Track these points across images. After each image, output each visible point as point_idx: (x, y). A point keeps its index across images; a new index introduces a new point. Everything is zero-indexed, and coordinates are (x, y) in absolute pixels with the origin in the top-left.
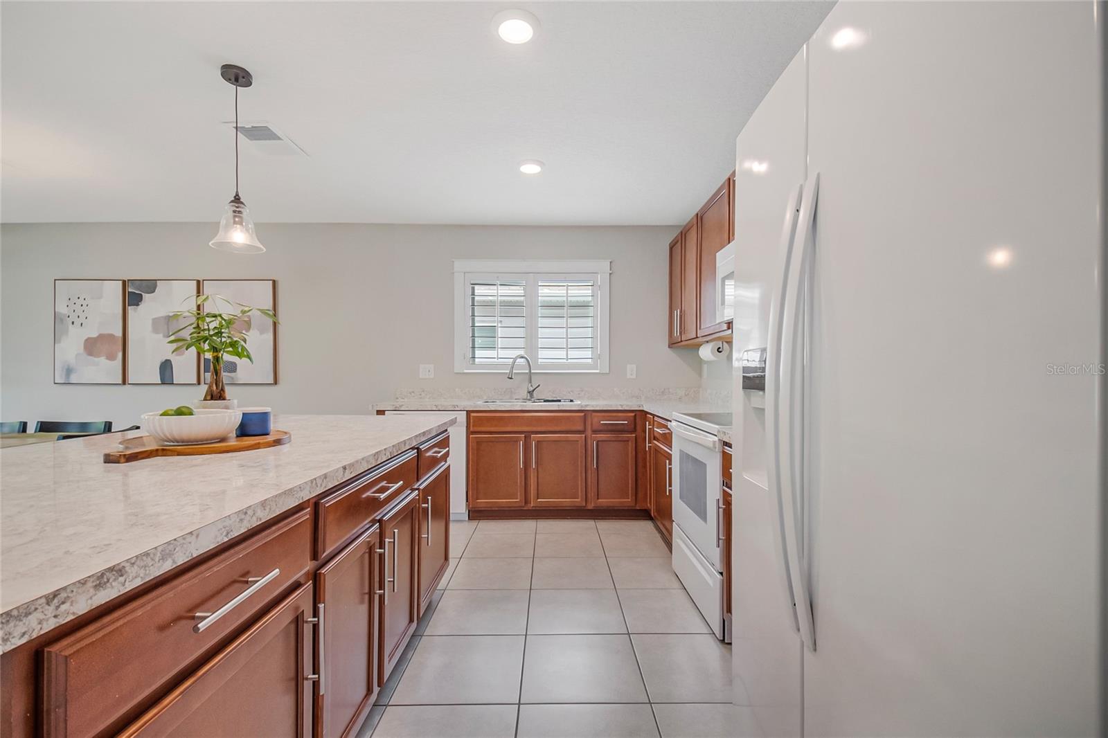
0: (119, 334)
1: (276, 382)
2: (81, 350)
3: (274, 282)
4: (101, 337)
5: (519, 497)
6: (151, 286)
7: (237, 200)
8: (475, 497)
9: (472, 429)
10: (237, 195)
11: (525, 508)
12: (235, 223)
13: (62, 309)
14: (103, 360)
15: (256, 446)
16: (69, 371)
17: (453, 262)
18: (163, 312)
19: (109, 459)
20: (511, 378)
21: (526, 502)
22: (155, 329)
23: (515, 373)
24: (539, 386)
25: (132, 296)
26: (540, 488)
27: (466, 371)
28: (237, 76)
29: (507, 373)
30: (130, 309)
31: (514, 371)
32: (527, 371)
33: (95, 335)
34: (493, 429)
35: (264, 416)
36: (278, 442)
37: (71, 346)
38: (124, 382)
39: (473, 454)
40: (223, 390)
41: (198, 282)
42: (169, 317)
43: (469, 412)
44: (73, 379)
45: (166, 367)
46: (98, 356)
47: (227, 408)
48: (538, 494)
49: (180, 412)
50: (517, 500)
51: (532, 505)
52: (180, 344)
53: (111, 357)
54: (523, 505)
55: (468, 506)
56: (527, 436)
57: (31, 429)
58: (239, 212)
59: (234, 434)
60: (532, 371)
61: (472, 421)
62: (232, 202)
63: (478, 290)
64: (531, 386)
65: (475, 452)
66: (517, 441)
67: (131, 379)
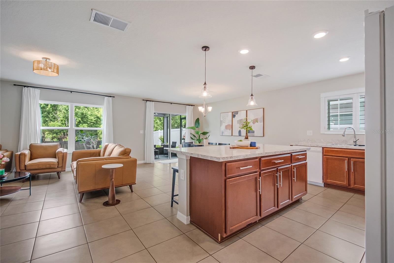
0: (231, 124)
1: (264, 136)
2: (225, 128)
3: (263, 108)
4: (228, 125)
5: (345, 182)
6: (237, 113)
7: (252, 95)
8: (326, 178)
9: (324, 154)
10: (252, 94)
11: (349, 187)
12: (251, 100)
13: (222, 119)
14: (228, 130)
15: (253, 149)
16: (223, 133)
17: (320, 94)
18: (239, 119)
19: (230, 148)
20: (344, 136)
21: (349, 185)
22: (238, 123)
23: (346, 134)
24: (359, 139)
25: (234, 116)
26: (356, 181)
27: (325, 133)
28: (252, 68)
29: (342, 134)
30: (233, 118)
31: (345, 133)
32: (353, 133)
33: (227, 125)
34: (333, 155)
35: (255, 143)
36: (257, 148)
37: (223, 127)
38: (232, 135)
39: (325, 163)
40: (248, 137)
41: (246, 111)
42: (241, 120)
43: (323, 148)
44: (223, 135)
45: (240, 132)
46: (227, 129)
47: (248, 141)
48: (355, 182)
49: (240, 141)
50: (345, 183)
51: (352, 187)
52: (240, 128)
53: (230, 130)
54: (348, 186)
55: (323, 181)
56: (349, 159)
57: (217, 144)
58: (252, 98)
59: (249, 146)
60: (356, 133)
61: (324, 151)
62: (251, 96)
63: (331, 103)
64: (355, 139)
65: (326, 162)
66: (344, 160)
67: (233, 135)
